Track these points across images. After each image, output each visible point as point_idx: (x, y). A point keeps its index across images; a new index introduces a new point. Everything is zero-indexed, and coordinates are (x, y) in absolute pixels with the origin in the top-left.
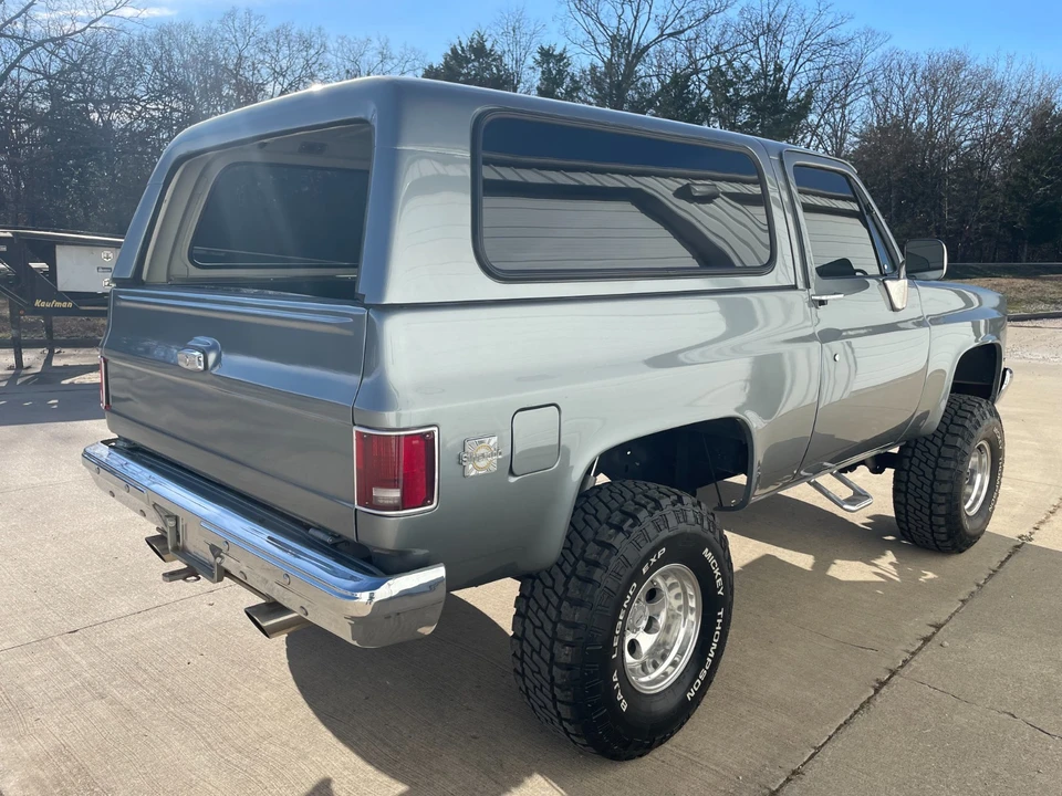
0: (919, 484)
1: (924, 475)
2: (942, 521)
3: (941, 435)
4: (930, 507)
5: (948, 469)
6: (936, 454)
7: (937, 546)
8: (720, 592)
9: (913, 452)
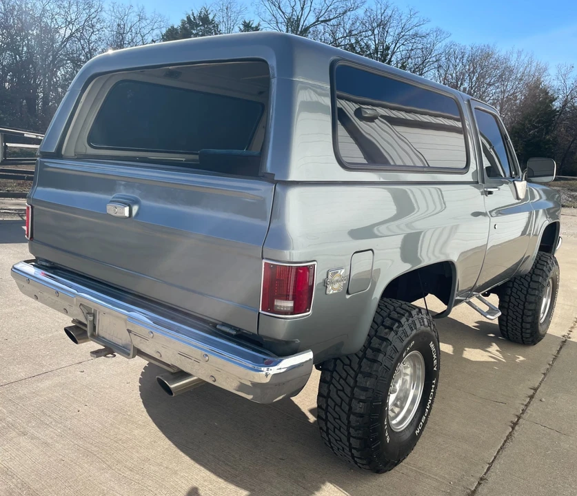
0: (516, 304)
1: (519, 298)
2: (528, 326)
3: (530, 275)
4: (522, 318)
5: (534, 295)
6: (527, 286)
7: (523, 341)
8: (435, 369)
9: (513, 284)
